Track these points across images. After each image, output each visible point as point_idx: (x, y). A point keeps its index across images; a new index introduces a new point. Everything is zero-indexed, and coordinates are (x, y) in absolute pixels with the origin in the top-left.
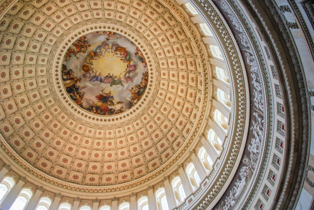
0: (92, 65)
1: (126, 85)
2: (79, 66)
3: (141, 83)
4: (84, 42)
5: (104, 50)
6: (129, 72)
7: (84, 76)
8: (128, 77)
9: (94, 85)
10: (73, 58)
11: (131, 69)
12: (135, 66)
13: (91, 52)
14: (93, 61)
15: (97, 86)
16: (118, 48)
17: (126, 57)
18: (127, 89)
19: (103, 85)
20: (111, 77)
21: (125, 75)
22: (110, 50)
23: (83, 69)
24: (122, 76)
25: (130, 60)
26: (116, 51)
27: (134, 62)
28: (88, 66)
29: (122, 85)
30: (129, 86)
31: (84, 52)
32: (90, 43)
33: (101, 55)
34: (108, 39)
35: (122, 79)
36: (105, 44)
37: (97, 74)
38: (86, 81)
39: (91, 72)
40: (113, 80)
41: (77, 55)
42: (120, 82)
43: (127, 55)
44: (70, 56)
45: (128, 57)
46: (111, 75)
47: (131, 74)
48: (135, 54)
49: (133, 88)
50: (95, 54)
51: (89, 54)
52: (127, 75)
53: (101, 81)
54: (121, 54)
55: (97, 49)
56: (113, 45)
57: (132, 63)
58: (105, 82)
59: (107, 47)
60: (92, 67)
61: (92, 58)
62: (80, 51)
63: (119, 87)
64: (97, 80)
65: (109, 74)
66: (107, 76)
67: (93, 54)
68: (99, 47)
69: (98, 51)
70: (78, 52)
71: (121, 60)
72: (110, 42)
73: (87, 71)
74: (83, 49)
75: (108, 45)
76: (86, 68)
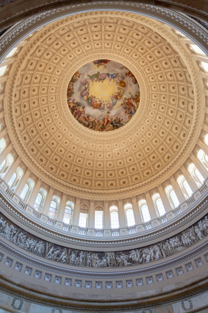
0: (118, 88)
1: (86, 77)
2: (129, 86)
3: (73, 85)
4: (126, 108)
5: (110, 102)
6: (86, 89)
7: (123, 78)
8: (85, 84)
9: (114, 71)
10: (134, 94)
11: (85, 92)
12: (82, 96)
13: (120, 99)
14: (118, 91)
15: (111, 70)
16: (99, 106)
17: (92, 101)
18: (83, 74)
19: (106, 71)
20: (100, 80)
21: (89, 85)
22: (105, 103)
23: (125, 84)
24: (91, 83)
25: (88, 99)
26: (101, 104)
27: (84, 99)
28: (122, 86)
29: (89, 76)
30: (83, 77)
31: (125, 99)
32: (121, 108)
33: (112, 97)
34: (108, 112)
35: (90, 81)
36: (110, 108)
37: (112, 80)
38: (121, 74)
39: (118, 81)
40: (98, 77)
41: (130, 96)
42: (91, 77)
43: (91, 103)
44: (136, 95)
45: (90, 101)
46: (101, 82)
47: (83, 88)
48: (84, 107)
49: (79, 77)
50: (116, 98)
51: (121, 97)
52: (87, 86)
53: (108, 75)
54: (96, 102)
55: (116, 102)
56: (104, 108)
57: (86, 97)
58: (105, 75)
59: (108, 105)
60: (118, 86)
61: (119, 94)
62: (128, 99)
63: (92, 73)
64: (112, 75)
65: (102, 82)
66: (104, 80)
67: (118, 97)
68: (114, 105)
69: (115, 101)
70: (130, 99)
71: (95, 97)
72: (106, 110)
73: (121, 82)
74: (127, 101)
75: (107, 108)
76: (123, 84)
